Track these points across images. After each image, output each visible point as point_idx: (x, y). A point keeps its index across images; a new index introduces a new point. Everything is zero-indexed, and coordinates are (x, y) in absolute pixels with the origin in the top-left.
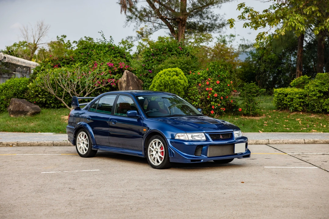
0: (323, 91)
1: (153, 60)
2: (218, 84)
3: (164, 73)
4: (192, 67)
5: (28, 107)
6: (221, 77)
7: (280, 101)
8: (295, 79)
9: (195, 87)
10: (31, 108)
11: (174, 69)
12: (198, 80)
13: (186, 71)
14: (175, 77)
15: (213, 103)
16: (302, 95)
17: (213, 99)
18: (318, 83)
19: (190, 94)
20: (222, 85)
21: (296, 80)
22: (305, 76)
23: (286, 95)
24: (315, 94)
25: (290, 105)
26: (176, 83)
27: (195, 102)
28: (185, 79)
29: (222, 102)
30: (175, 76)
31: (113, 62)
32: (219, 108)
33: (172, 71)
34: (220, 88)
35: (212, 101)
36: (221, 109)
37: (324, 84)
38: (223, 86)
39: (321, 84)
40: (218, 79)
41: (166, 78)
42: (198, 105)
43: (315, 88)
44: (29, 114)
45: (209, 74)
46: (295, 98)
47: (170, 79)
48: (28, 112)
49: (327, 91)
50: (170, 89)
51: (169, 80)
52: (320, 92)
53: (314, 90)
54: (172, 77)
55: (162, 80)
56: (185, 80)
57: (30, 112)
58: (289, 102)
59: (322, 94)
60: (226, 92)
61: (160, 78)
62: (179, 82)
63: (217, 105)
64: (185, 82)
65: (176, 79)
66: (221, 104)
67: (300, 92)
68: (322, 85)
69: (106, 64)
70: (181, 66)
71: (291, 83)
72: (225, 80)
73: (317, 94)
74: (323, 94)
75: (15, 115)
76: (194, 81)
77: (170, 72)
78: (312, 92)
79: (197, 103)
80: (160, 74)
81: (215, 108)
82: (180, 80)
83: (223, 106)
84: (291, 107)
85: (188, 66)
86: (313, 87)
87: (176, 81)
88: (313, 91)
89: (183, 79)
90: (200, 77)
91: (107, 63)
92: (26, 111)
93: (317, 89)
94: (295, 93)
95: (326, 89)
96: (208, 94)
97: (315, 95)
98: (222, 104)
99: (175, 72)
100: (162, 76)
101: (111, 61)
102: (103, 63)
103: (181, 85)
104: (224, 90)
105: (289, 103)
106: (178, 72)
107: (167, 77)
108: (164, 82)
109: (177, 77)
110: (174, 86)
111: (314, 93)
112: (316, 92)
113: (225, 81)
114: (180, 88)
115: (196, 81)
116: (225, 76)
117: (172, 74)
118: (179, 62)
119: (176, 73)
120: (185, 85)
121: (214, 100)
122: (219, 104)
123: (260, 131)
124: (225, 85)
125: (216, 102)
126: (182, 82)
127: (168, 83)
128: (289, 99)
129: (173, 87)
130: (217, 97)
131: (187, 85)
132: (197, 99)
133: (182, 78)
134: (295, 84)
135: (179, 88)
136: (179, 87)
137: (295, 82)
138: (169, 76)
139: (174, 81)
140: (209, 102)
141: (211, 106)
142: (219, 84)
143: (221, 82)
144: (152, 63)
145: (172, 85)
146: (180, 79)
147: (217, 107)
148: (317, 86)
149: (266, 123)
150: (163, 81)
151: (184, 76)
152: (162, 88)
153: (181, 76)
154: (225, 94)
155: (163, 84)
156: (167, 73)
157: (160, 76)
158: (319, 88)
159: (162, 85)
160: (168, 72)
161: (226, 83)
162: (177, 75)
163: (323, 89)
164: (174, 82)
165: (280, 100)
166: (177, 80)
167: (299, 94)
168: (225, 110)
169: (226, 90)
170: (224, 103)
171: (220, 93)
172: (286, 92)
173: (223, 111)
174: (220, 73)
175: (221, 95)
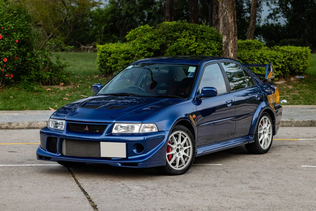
0: (153, 48)
6: (6, 29)
7: (103, 62)
8: (132, 30)
16: (129, 55)
18: (147, 38)
20: (7, 40)
21: (134, 32)
22: (145, 26)
23: (110, 54)
24: (143, 53)
25: (115, 68)
29: (8, 65)
32: (2, 75)
36: (7, 75)
37: (155, 39)
38: (8, 42)
39: (151, 39)
43: (142, 44)
46: (120, 59)
49: (159, 48)
52: (149, 50)
53: (142, 47)
58: (113, 64)
59: (152, 53)
60: (13, 50)
66: (6, 68)
67: (126, 51)
68: (152, 40)
71: (127, 36)
72: (12, 33)
73: (145, 53)
74: (154, 53)
78: (139, 50)
83: (9, 71)
84: (116, 71)
86: (140, 43)
88: (140, 49)
93: (145, 46)
94: (120, 52)
95: (158, 47)
97: (143, 55)
98: (8, 68)
104: (10, 48)
105: (113, 66)
111: (141, 52)
112: (144, 50)
113: (12, 35)
116: (13, 27)
122: (4, 69)
123: (50, 108)
124: (11, 40)
128: (113, 60)
134: (131, 37)
137: (131, 34)
143: (6, 37)
148: (145, 42)
149: (69, 95)
154: (11, 54)
158: (148, 45)
161: (13, 38)
165: (103, 60)
167: (125, 53)
168: (12, 77)
169: (13, 48)
170: (10, 67)
171: (3, 53)
172: (110, 49)
173: (10, 78)
174: (5, 24)
175: (5, 56)
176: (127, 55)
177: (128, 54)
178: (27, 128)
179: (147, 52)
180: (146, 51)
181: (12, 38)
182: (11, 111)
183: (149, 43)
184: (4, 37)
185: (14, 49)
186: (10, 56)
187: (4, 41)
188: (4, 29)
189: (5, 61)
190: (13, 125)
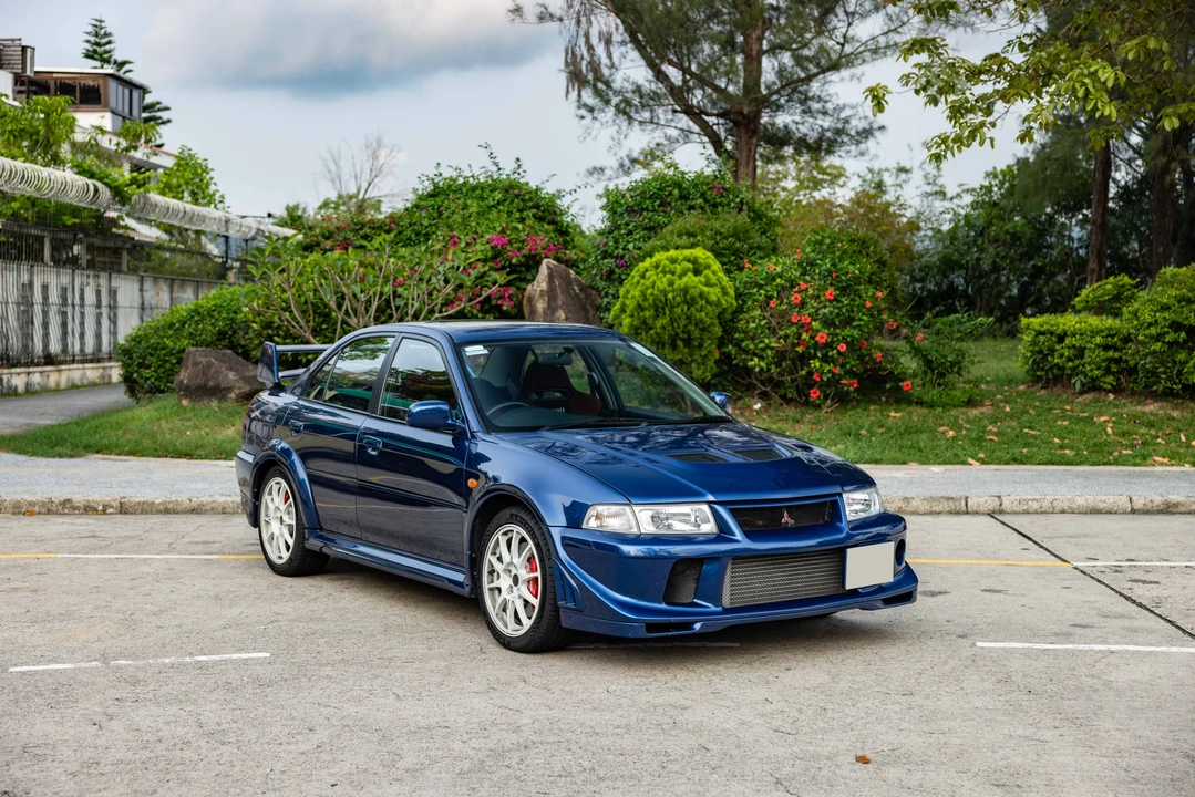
0: (1185, 323)
1: (630, 227)
2: (831, 301)
3: (657, 267)
4: (751, 248)
5: (231, 375)
6: (844, 278)
7: (1040, 356)
8: (1087, 286)
9: (757, 313)
10: (243, 378)
11: (687, 252)
12: (768, 288)
13: (733, 258)
14: (690, 279)
15: (815, 364)
16: (1116, 339)
17: (815, 350)
18: (1169, 298)
19: (742, 335)
20: (846, 303)
21: (1093, 290)
22: (1119, 278)
23: (1061, 339)
24: (1159, 335)
25: (1075, 368)
26: (693, 299)
27: (756, 359)
28: (724, 283)
29: (848, 360)
30: (690, 274)
31: (509, 232)
32: (835, 381)
33: (681, 257)
34: (838, 315)
35: (815, 357)
36: (843, 381)
37: (1190, 302)
38: (848, 307)
39: (1179, 302)
40: (831, 285)
41: (658, 283)
42: (769, 370)
43: (1158, 314)
44: (233, 395)
45: (805, 268)
46: (1090, 349)
47: (671, 284)
48: (229, 389)
50: (671, 318)
51: (671, 288)
52: (1176, 326)
53: (1156, 321)
54: (680, 277)
55: (647, 288)
56: (723, 288)
57: (237, 391)
58: (1069, 359)
59: (1183, 335)
60: (859, 326)
61: (642, 281)
62: (702, 295)
63: (830, 371)
64: (725, 293)
65: (693, 284)
66: (843, 366)
67: (1107, 329)
68: (1183, 303)
69: (484, 240)
70: (717, 243)
71: (1077, 299)
72: (857, 287)
73: (1165, 333)
74: (1187, 333)
75: (194, 400)
76: (755, 290)
77: (674, 261)
78: (1148, 327)
79: (763, 364)
80: (642, 270)
81: (825, 379)
82: (706, 289)
83: (850, 373)
84: (1078, 375)
85: (738, 245)
86: (1151, 310)
87: (693, 290)
88: (1150, 325)
89: (716, 285)
90: (774, 279)
91: (487, 236)
92: (224, 389)
93: (1164, 318)
94: (1091, 332)
96: (800, 335)
97: (1159, 337)
98: (848, 367)
99: (689, 261)
100: (648, 274)
101: (503, 231)
102: (475, 236)
103: (708, 302)
104: (853, 319)
105: (1070, 364)
106: (700, 261)
107: (664, 280)
108: (652, 294)
109: (696, 279)
110: (686, 308)
111: (1153, 331)
112: (1162, 328)
113: (857, 290)
114: (707, 314)
115: (762, 292)
116: (857, 273)
117: (678, 269)
118: (712, 230)
119: (691, 266)
120: (724, 302)
121: (819, 355)
122: (838, 368)
123: (970, 460)
124: (857, 303)
125: (825, 359)
126: (714, 294)
127: (666, 300)
128: (1072, 351)
129: (683, 310)
130: (829, 346)
131: (731, 304)
132: (763, 350)
133: (713, 279)
134: (1087, 302)
135: (703, 314)
136: (701, 311)
137: (1088, 296)
138: (668, 276)
139: (685, 290)
140: (803, 359)
141: (810, 373)
142: (836, 300)
143: (843, 296)
144: (627, 235)
145: (678, 305)
146: (708, 284)
147: (830, 376)
148: (1165, 308)
149: (995, 430)
150: (649, 291)
151: (721, 274)
152: (647, 314)
153: (711, 274)
154: (856, 333)
155: (651, 301)
156: (665, 266)
157: (643, 276)
158: (1173, 315)
159: (646, 304)
160: (667, 263)
161: (860, 297)
162: (697, 272)
163: (1187, 318)
164: (685, 296)
165: (1041, 352)
166: (694, 287)
167: (1104, 334)
168: (855, 386)
169: (861, 320)
170: (853, 363)
171: (838, 331)
172: (1061, 326)
173: (852, 389)
174: (840, 266)
175: (843, 338)
176: (1109, 339)
177: (1113, 336)
178: (950, 512)
179: (1168, 333)
180: (1166, 329)
181: (857, 298)
182: (878, 466)
183: (1174, 311)
184: (840, 295)
185: (862, 323)
186: (853, 338)
187: (840, 305)
188: (838, 276)
189: (841, 350)
190: (914, 503)
